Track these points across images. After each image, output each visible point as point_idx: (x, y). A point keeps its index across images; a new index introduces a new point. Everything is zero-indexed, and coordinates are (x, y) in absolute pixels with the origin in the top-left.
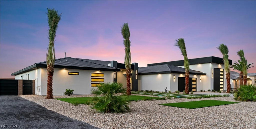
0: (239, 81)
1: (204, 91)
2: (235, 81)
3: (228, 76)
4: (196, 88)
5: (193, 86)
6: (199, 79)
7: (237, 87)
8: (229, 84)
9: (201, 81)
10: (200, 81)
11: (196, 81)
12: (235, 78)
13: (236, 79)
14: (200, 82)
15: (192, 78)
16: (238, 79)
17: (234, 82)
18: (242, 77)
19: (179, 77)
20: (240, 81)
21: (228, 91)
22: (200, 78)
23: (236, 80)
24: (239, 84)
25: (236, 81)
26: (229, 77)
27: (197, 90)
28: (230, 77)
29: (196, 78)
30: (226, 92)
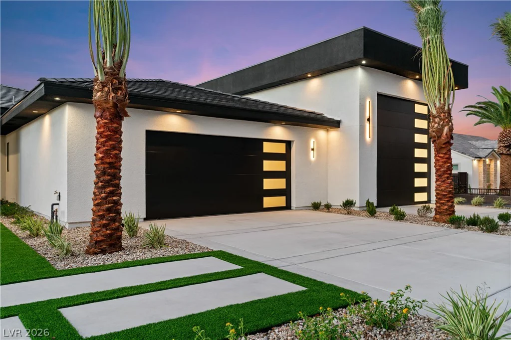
0: (496, 164)
1: (328, 207)
2: (482, 164)
3: (443, 127)
4: (286, 192)
5: (265, 181)
6: (305, 150)
7: (488, 181)
8: (445, 172)
9: (319, 155)
10: (312, 156)
11: (286, 157)
12: (482, 154)
13: (485, 158)
14: (309, 162)
15: (260, 142)
16: (492, 155)
17: (479, 166)
18: (506, 147)
19: (148, 132)
20: (499, 163)
21: (440, 213)
22: (312, 143)
23: (488, 160)
24: (496, 173)
25: (485, 162)
26: (446, 129)
27: (294, 204)
28: (451, 129)
29: (288, 144)
30: (433, 214)
